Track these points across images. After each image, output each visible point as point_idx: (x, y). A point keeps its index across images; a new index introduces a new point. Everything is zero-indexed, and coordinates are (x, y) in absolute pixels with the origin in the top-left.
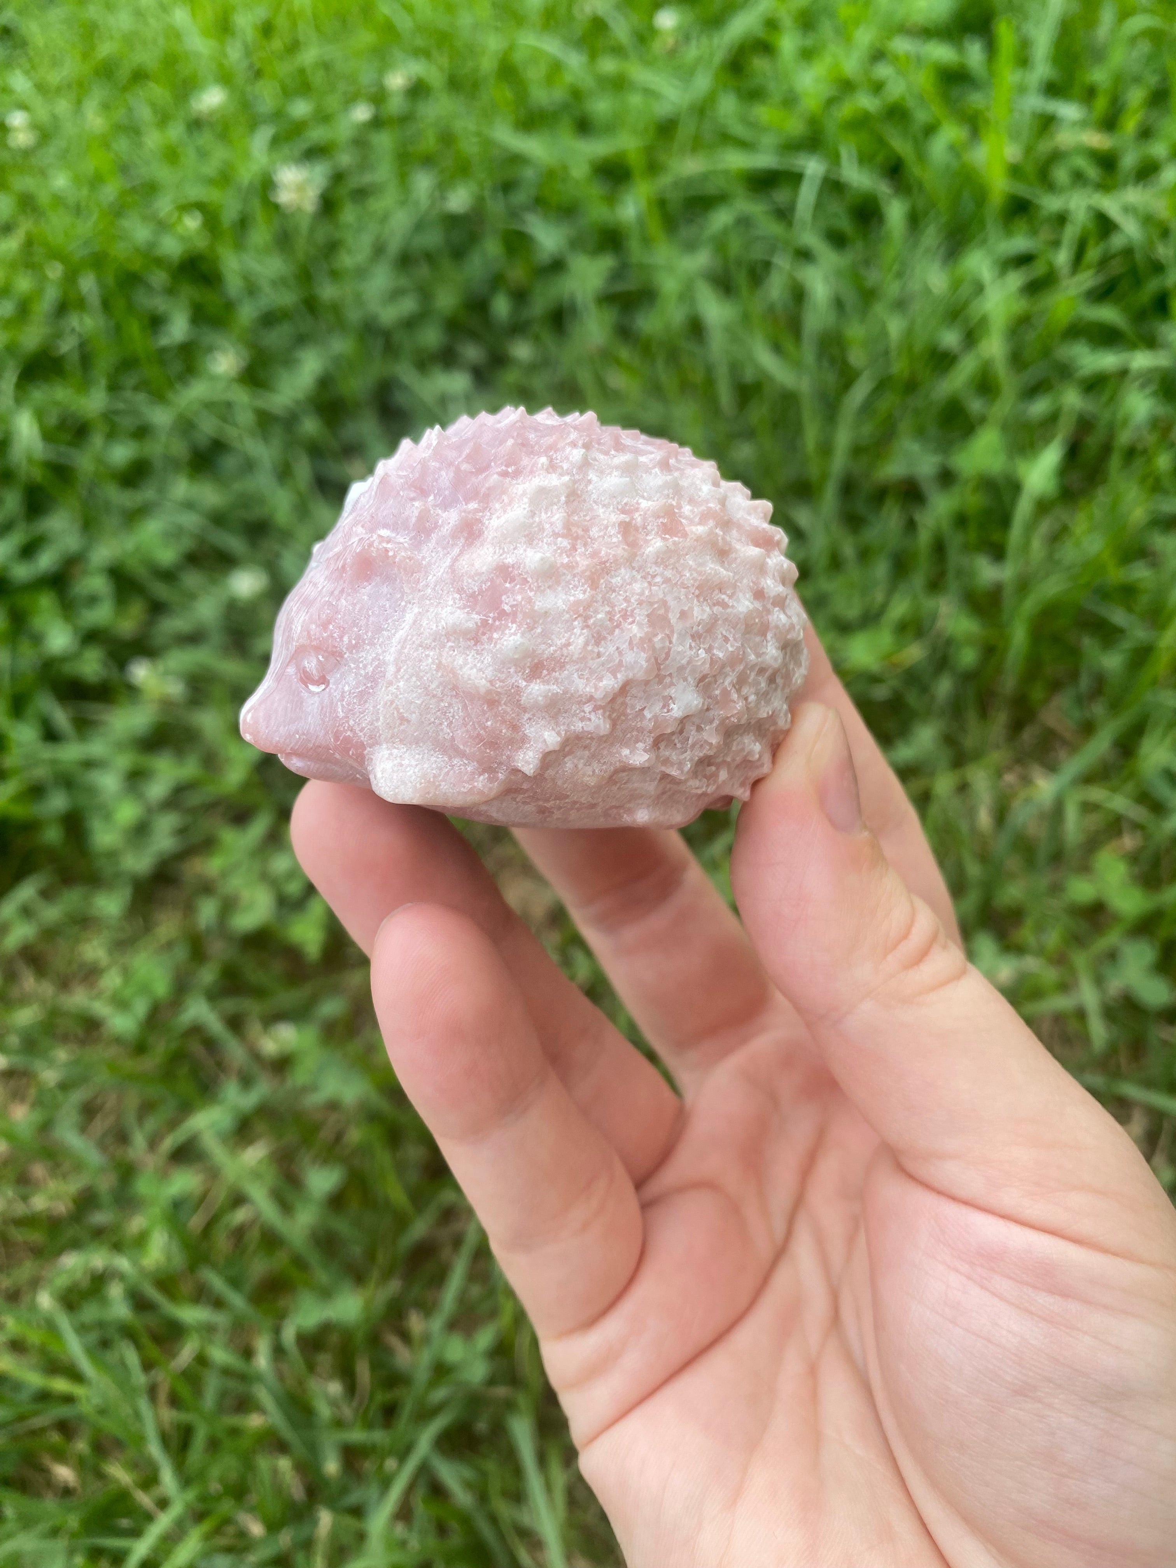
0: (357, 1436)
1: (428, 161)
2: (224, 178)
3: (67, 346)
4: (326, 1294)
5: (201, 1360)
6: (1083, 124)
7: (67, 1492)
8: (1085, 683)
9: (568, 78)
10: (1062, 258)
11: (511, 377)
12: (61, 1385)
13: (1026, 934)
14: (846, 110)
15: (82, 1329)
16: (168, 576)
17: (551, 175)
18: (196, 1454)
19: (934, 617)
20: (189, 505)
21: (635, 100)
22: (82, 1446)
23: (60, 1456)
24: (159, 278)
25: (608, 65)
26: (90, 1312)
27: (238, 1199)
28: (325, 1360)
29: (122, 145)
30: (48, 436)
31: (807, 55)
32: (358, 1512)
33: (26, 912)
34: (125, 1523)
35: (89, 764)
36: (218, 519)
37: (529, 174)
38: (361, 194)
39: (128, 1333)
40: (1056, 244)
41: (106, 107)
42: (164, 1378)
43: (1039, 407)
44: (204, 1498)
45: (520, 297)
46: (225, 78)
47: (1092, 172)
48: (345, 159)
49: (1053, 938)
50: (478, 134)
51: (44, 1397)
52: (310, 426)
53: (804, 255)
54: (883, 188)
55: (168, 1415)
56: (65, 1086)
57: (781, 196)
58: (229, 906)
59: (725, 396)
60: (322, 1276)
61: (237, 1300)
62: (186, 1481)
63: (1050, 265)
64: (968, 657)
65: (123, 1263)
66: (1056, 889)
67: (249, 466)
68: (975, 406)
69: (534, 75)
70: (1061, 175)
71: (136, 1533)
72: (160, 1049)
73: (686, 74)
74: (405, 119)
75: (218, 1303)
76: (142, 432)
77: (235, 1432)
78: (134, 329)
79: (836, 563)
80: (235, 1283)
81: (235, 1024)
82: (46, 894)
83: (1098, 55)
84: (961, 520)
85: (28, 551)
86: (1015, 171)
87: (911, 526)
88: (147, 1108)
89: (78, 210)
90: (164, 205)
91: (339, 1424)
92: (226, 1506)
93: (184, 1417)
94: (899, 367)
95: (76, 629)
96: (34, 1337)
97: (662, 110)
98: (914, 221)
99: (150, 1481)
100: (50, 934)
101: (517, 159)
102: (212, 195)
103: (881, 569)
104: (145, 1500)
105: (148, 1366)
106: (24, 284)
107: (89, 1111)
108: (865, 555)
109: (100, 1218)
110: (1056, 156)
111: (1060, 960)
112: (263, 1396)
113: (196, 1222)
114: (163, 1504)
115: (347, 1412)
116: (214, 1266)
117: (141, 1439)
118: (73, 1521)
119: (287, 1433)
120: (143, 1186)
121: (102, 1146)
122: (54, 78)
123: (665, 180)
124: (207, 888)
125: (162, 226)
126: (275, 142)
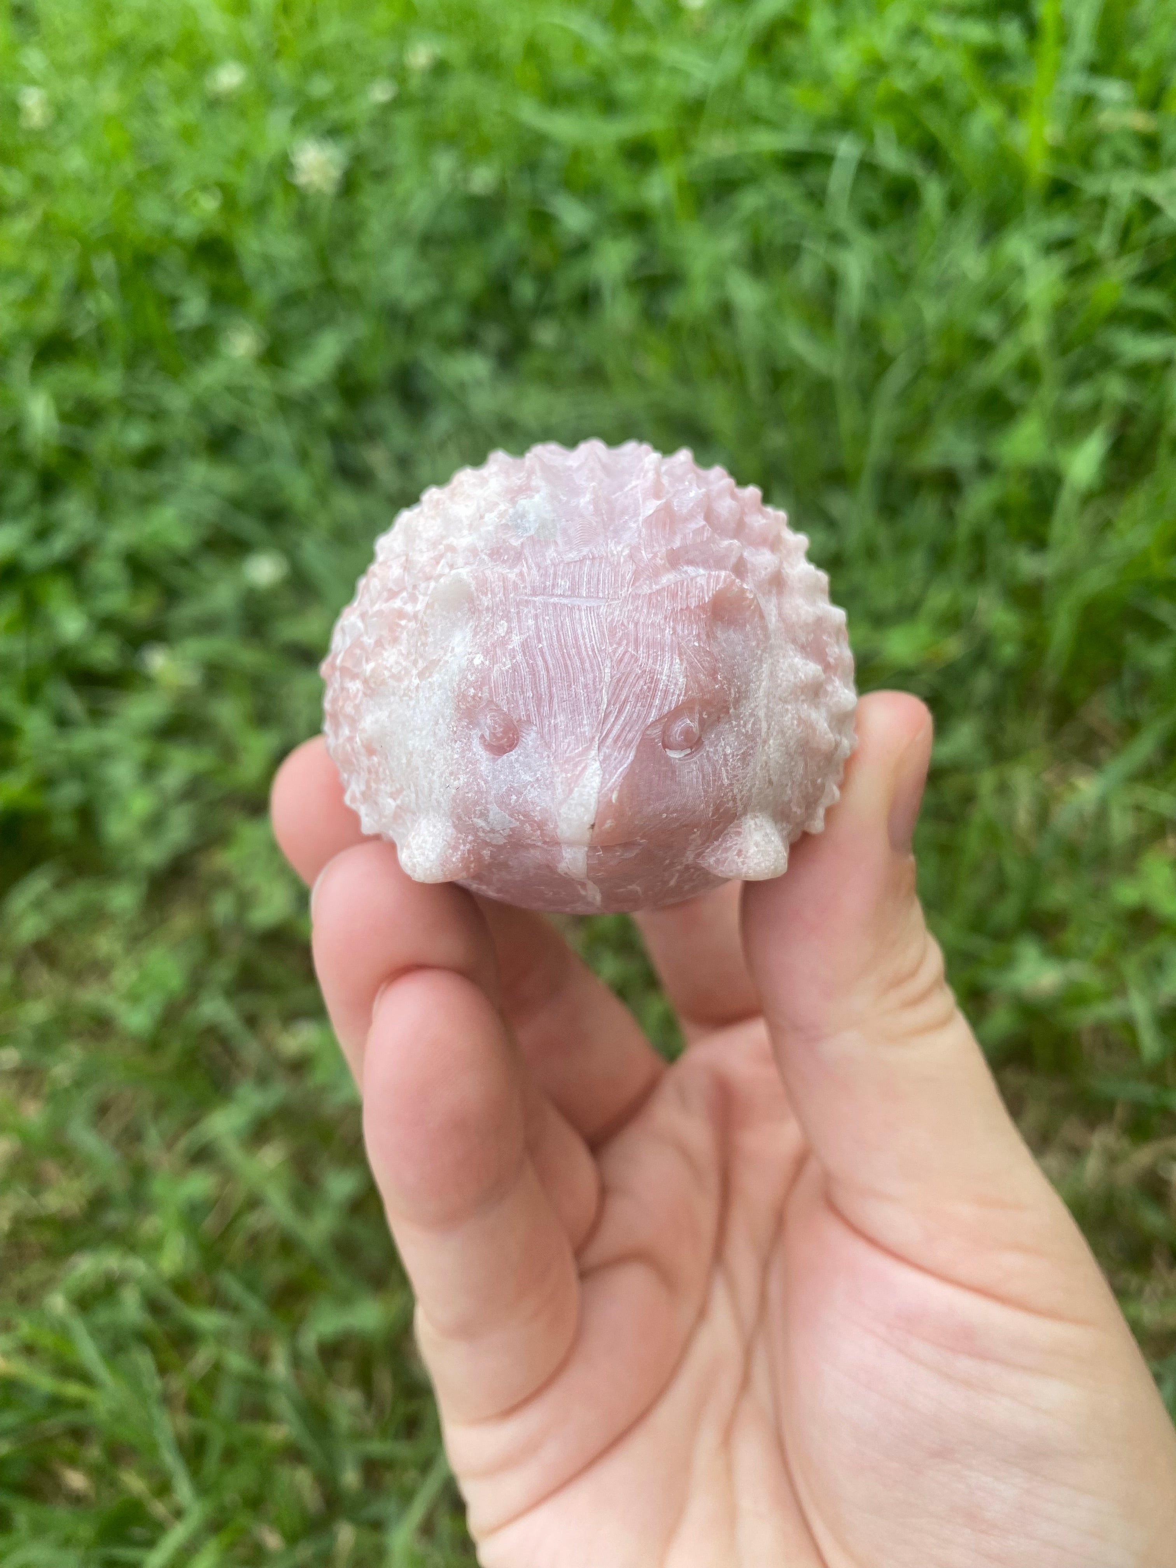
0: (378, 1447)
1: (451, 140)
2: (243, 156)
3: (82, 328)
4: (345, 1300)
5: (217, 1367)
6: (1125, 105)
7: (77, 1500)
8: (1128, 680)
9: (593, 59)
10: (1104, 243)
11: (534, 362)
12: (73, 1390)
13: (1069, 937)
14: (881, 90)
15: (96, 1332)
16: (184, 562)
17: (577, 155)
18: (212, 1462)
19: (972, 611)
20: (208, 489)
21: (661, 82)
22: (94, 1453)
23: (73, 1462)
24: (174, 259)
25: (634, 45)
26: (103, 1316)
27: (254, 1202)
28: (346, 1368)
29: (136, 125)
30: (65, 417)
31: (839, 34)
32: (377, 1526)
33: (39, 904)
34: (138, 1532)
35: (104, 754)
36: (237, 504)
37: (551, 156)
38: (381, 176)
39: (144, 1338)
40: (1097, 229)
41: (123, 85)
42: (178, 1384)
43: (1082, 395)
44: (222, 1509)
45: (544, 279)
46: (244, 55)
47: (1134, 152)
48: (366, 138)
49: (1101, 943)
50: (502, 113)
51: (56, 1403)
52: (330, 411)
53: (837, 238)
54: (919, 172)
55: (184, 1423)
56: (79, 1083)
57: (812, 177)
58: (245, 901)
59: (755, 382)
60: (341, 1280)
61: (254, 1306)
62: (202, 1489)
63: (1090, 249)
64: (1008, 652)
65: (138, 1266)
66: (1098, 892)
67: (266, 451)
68: (1014, 394)
69: (560, 53)
70: (1104, 156)
71: (150, 1544)
72: (175, 1048)
73: (714, 52)
74: (427, 100)
75: (233, 1308)
76: (157, 415)
77: (254, 1443)
78: (151, 310)
79: (871, 553)
80: (251, 1286)
81: (252, 1021)
82: (60, 885)
83: (1139, 34)
84: (1001, 511)
85: (42, 534)
86: (1057, 153)
87: (949, 515)
88: (161, 1107)
89: (92, 190)
90: (181, 184)
91: (359, 1435)
92: (243, 1519)
93: (199, 1424)
94: (936, 355)
95: (92, 617)
96: (47, 1340)
97: (692, 89)
98: (954, 203)
99: (163, 1488)
100: (62, 927)
101: (541, 140)
102: (230, 175)
103: (918, 560)
104: (159, 1509)
105: (163, 1370)
106: (38, 264)
107: (102, 1110)
108: (903, 546)
109: (114, 1217)
110: (1099, 138)
111: (1106, 964)
112: (282, 1405)
113: (210, 1224)
114: (179, 1514)
115: (368, 1421)
116: (231, 1268)
117: (153, 1447)
118: (86, 1531)
119: (308, 1444)
120: (159, 1187)
121: (117, 1144)
122: (71, 54)
123: (696, 161)
124: (224, 881)
125: (176, 207)
126: (296, 122)
